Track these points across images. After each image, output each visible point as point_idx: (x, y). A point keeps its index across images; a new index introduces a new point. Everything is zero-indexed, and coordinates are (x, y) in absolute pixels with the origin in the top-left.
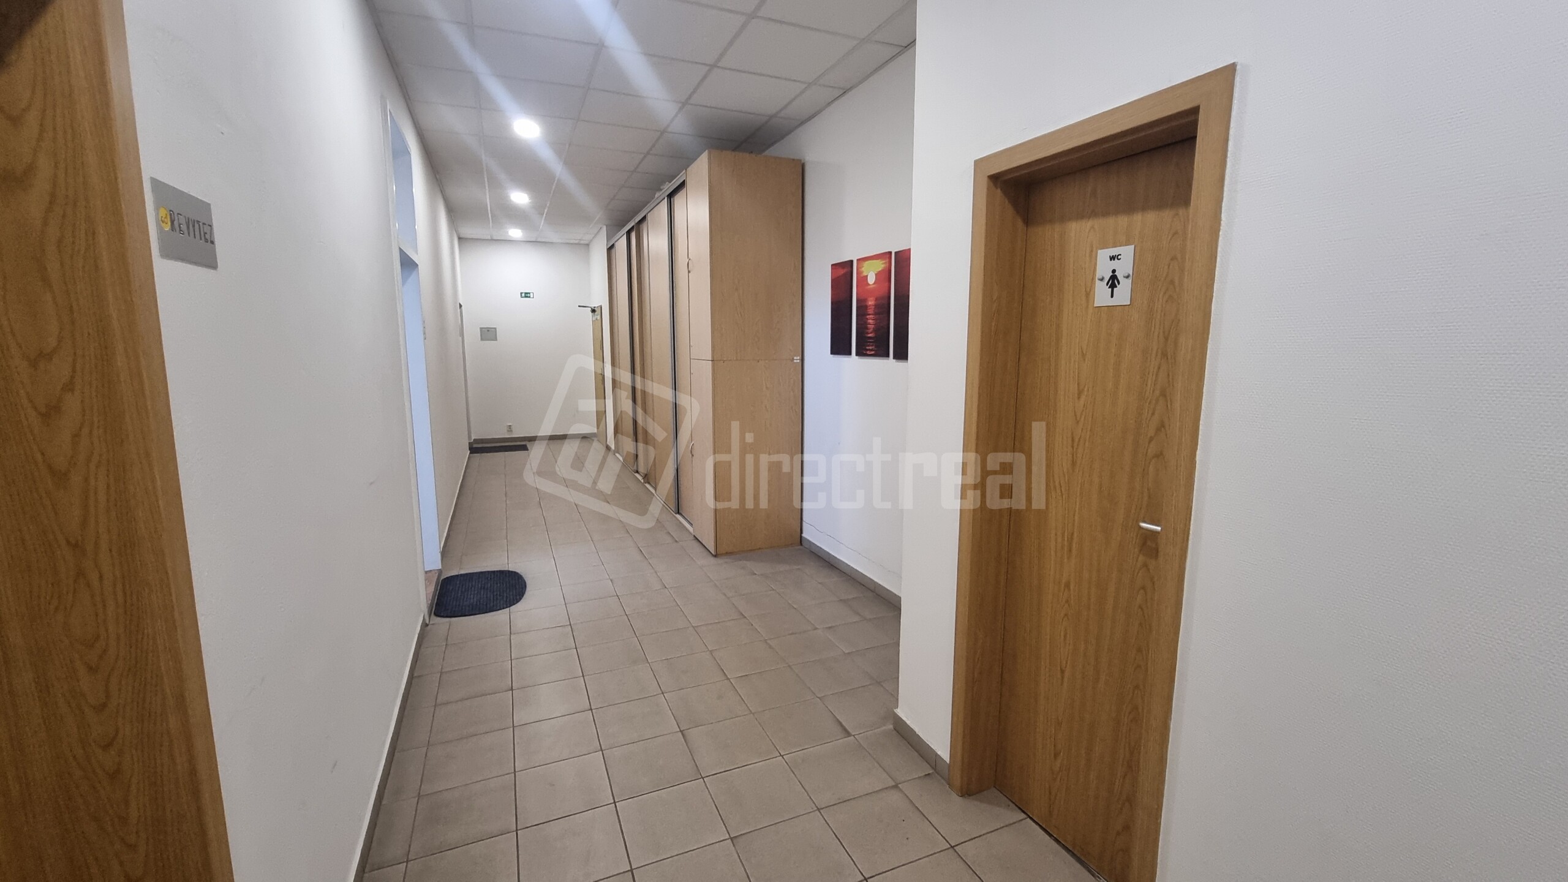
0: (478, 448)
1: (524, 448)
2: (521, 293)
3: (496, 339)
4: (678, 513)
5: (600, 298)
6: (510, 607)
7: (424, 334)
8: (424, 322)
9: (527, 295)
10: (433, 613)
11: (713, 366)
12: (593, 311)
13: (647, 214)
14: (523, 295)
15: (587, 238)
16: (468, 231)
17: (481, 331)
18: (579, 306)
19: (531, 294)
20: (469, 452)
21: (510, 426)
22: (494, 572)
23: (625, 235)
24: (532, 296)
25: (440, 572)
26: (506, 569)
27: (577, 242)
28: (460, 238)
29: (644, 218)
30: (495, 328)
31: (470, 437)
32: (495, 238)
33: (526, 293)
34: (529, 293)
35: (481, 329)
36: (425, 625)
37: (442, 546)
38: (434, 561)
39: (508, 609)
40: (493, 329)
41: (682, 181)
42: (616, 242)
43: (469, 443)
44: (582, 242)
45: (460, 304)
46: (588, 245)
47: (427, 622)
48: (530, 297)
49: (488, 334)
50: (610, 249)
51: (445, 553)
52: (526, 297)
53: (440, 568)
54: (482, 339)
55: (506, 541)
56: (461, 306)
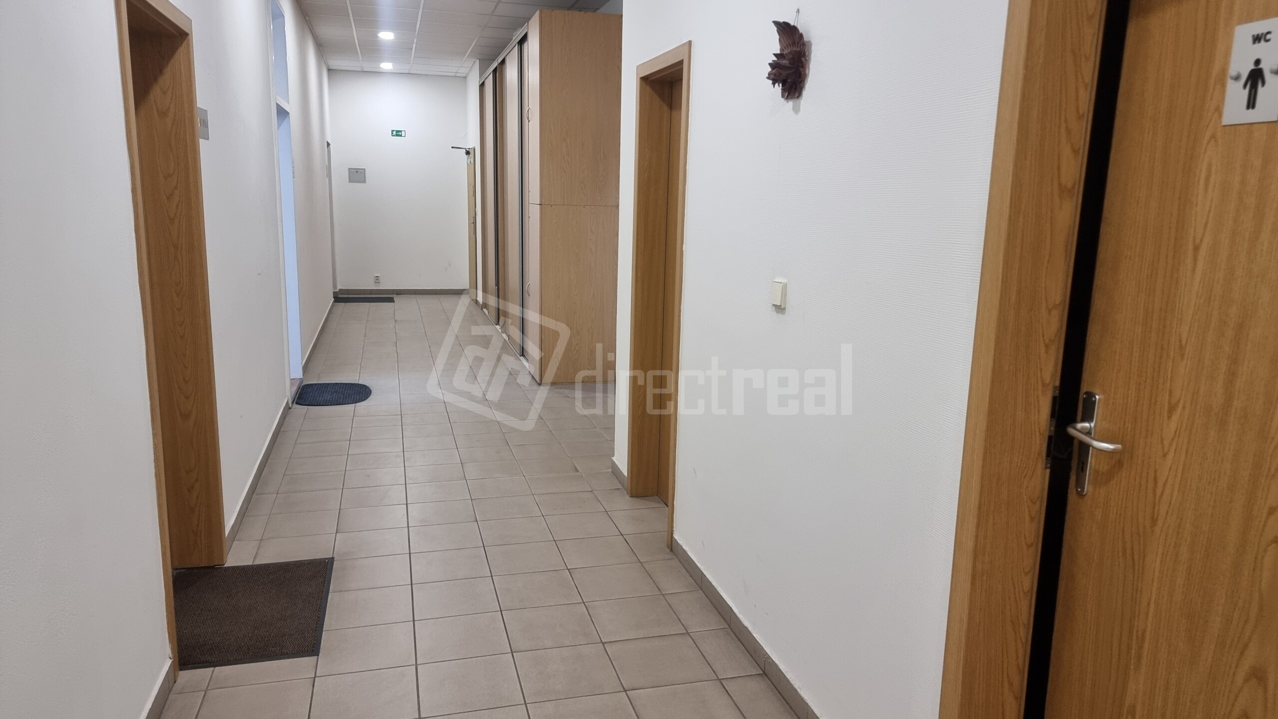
0: (341, 297)
1: (391, 300)
2: (392, 131)
3: (364, 181)
4: (523, 355)
5: (473, 142)
6: (355, 403)
7: (293, 173)
8: (293, 162)
9: (398, 134)
10: (295, 402)
11: (541, 210)
12: (468, 153)
13: (506, 56)
14: (394, 133)
15: (463, 71)
16: (338, 63)
17: (349, 172)
18: (452, 147)
19: (403, 133)
20: (333, 299)
21: (377, 277)
22: (346, 384)
23: (491, 75)
24: (403, 135)
25: (302, 380)
26: (357, 382)
27: (453, 74)
28: (329, 70)
29: (503, 62)
30: (364, 169)
31: (335, 286)
32: (365, 70)
33: (397, 131)
34: (401, 131)
35: (350, 169)
36: (287, 409)
37: (304, 362)
38: (298, 374)
39: (354, 404)
40: (362, 170)
41: (525, 32)
42: (485, 79)
43: (334, 293)
44: (458, 75)
45: (327, 142)
46: (465, 77)
47: (291, 406)
48: (401, 136)
49: (357, 175)
50: (482, 85)
51: (306, 368)
52: (397, 135)
53: (302, 377)
54: (350, 181)
55: (360, 366)
56: (328, 144)
